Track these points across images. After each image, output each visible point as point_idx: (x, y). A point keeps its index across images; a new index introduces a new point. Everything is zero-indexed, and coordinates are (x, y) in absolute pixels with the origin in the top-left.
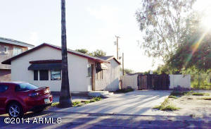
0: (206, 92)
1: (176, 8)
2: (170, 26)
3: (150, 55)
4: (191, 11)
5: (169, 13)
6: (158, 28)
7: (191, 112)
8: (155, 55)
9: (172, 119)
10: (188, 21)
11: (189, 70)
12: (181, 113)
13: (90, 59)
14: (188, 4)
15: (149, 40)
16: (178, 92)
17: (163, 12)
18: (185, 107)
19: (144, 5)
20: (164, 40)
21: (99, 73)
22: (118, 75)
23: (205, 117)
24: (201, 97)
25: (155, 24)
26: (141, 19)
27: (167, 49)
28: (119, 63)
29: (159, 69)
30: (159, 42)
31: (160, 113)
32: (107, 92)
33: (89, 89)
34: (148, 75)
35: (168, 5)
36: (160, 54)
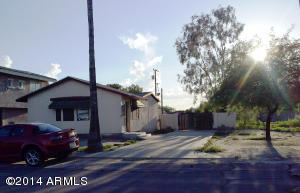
0: (253, 132)
1: (220, 38)
2: (213, 58)
3: (191, 91)
4: (236, 42)
5: (213, 43)
6: (200, 60)
7: (237, 154)
8: (197, 91)
9: (216, 162)
10: (233, 52)
11: (234, 107)
12: (226, 155)
13: (124, 96)
14: (233, 34)
15: (190, 74)
16: (222, 132)
17: (206, 43)
18: (231, 148)
19: (185, 34)
20: (207, 75)
21: (135, 112)
22: (156, 114)
23: (251, 159)
24: (247, 137)
25: (197, 56)
26: (181, 50)
27: (210, 84)
28: (158, 101)
29: (201, 106)
30: (202, 76)
31: (203, 155)
32: (144, 134)
33: (123, 131)
34: (189, 113)
35: (212, 34)
36: (202, 90)
